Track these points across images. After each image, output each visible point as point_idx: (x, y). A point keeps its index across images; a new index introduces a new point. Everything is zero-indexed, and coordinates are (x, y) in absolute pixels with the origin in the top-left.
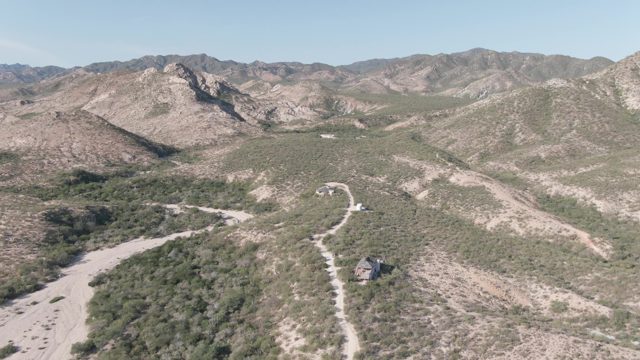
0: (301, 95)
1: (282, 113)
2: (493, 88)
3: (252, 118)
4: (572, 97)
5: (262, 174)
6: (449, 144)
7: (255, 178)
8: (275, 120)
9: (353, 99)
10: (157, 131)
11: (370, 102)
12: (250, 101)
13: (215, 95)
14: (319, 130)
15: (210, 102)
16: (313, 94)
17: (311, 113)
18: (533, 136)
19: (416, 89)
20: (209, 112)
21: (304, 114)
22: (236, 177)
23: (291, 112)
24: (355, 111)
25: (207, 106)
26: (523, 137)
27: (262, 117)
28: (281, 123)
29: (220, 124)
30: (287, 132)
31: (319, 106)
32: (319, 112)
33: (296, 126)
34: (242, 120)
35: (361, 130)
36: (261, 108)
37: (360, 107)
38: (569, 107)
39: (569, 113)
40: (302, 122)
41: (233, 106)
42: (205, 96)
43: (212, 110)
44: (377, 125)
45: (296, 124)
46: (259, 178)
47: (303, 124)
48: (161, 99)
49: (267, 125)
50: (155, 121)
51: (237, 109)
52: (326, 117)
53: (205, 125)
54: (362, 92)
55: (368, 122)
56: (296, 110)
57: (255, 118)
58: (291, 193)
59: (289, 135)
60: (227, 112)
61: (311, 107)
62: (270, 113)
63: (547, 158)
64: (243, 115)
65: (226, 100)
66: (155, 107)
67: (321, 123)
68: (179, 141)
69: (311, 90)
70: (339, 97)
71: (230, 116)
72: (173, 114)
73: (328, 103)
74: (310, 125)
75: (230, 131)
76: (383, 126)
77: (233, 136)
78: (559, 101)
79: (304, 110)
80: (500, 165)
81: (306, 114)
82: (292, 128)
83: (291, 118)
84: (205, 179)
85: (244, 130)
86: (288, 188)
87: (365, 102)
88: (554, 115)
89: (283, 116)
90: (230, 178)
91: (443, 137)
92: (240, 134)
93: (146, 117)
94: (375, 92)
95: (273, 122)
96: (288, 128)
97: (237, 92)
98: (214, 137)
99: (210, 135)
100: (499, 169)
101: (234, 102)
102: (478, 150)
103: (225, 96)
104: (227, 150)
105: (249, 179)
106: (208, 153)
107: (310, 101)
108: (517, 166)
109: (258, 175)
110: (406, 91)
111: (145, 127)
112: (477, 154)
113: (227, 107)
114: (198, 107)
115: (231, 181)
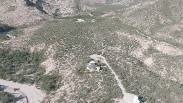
0: (68, 4)
1: (61, 10)
2: (128, 2)
3: (50, 12)
4: (177, 4)
5: (51, 47)
6: (133, 24)
7: (46, 50)
8: (59, 13)
9: (86, 6)
10: (8, 18)
11: (92, 7)
12: (49, 6)
13: (35, 3)
14: (76, 17)
15: (33, 6)
16: (72, 3)
17: (72, 10)
18: (168, 21)
19: (103, 3)
20: (32, 10)
21: (69, 11)
22: (36, 49)
23: (65, 10)
24: (87, 9)
25: (31, 8)
26: (164, 21)
27: (54, 12)
28: (61, 14)
29: (35, 15)
30: (64, 18)
31: (74, 8)
32: (75, 10)
33: (67, 16)
34: (46, 13)
35: (92, 17)
36: (53, 8)
37: (88, 8)
38: (178, 8)
39: (179, 11)
40: (69, 14)
41: (43, 8)
42: (31, 4)
43: (33, 9)
44: (97, 15)
45: (67, 14)
46: (49, 50)
47: (70, 15)
48: (12, 5)
49: (56, 15)
50: (8, 14)
51: (44, 9)
52: (77, 12)
53: (28, 15)
54: (88, 3)
55: (94, 14)
56: (67, 9)
57: (51, 12)
58: (69, 66)
59: (64, 19)
60: (39, 10)
61: (72, 8)
62: (57, 10)
63: (181, 31)
64: (46, 11)
65: (40, 5)
66: (9, 8)
67: (77, 14)
68: (16, 23)
69: (71, 2)
70: (81, 5)
71: (40, 11)
72: (17, 11)
73: (77, 7)
74: (73, 15)
75: (39, 18)
76: (100, 15)
77: (41, 20)
78: (172, 5)
79: (69, 9)
80: (164, 35)
81: (71, 11)
82: (66, 16)
83: (65, 12)
84: (16, 51)
85: (46, 18)
86: (67, 60)
87: (90, 6)
88: (173, 11)
89: (62, 11)
90: (32, 49)
91: (129, 21)
92: (44, 19)
93: (5, 12)
94: (91, 3)
95: (58, 14)
96: (64, 16)
97: (44, 2)
98: (32, 21)
99: (30, 20)
100: (164, 37)
101: (43, 6)
102: (148, 27)
103: (39, 4)
104: (36, 28)
105: (43, 50)
106: (26, 30)
107: (71, 6)
108: (171, 35)
109: (48, 48)
110: (100, 3)
111: (4, 17)
112: (148, 29)
113: (40, 8)
114: (27, 8)
115: (33, 51)
